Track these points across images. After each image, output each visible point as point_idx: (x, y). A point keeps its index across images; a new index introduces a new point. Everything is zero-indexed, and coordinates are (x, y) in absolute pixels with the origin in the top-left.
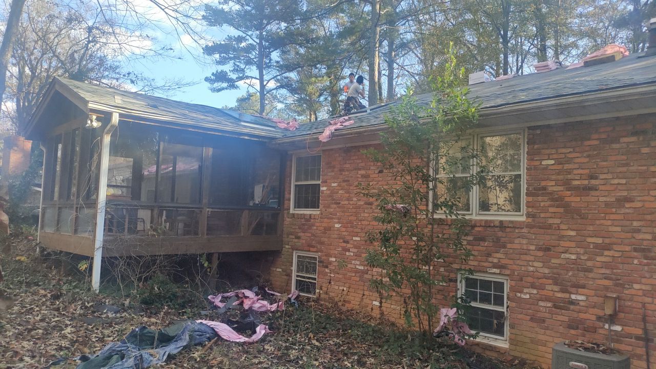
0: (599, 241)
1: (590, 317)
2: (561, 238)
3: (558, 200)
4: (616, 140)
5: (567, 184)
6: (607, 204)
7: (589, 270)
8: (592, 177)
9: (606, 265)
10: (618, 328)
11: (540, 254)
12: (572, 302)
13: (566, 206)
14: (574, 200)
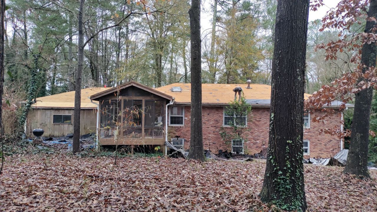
0: (262, 131)
1: (260, 145)
2: (255, 130)
3: (254, 123)
4: (264, 112)
5: (256, 119)
6: (263, 124)
7: (260, 136)
8: (260, 119)
9: (263, 135)
10: (265, 146)
11: (251, 134)
12: (257, 143)
13: (256, 124)
14: (257, 123)
